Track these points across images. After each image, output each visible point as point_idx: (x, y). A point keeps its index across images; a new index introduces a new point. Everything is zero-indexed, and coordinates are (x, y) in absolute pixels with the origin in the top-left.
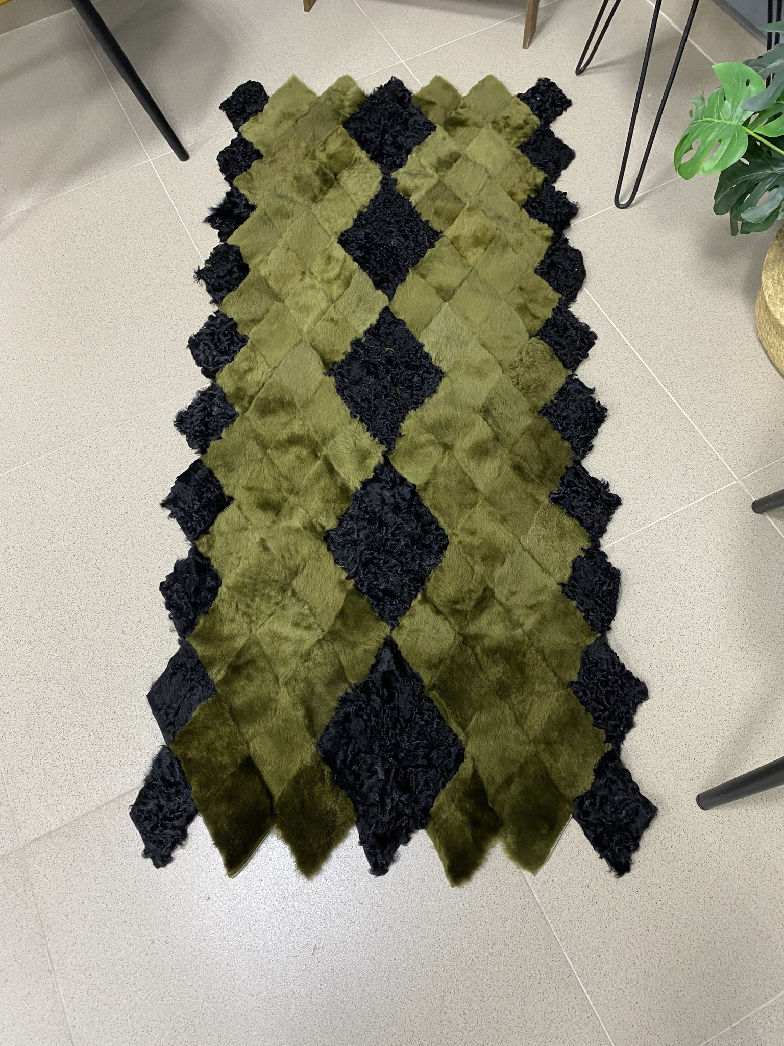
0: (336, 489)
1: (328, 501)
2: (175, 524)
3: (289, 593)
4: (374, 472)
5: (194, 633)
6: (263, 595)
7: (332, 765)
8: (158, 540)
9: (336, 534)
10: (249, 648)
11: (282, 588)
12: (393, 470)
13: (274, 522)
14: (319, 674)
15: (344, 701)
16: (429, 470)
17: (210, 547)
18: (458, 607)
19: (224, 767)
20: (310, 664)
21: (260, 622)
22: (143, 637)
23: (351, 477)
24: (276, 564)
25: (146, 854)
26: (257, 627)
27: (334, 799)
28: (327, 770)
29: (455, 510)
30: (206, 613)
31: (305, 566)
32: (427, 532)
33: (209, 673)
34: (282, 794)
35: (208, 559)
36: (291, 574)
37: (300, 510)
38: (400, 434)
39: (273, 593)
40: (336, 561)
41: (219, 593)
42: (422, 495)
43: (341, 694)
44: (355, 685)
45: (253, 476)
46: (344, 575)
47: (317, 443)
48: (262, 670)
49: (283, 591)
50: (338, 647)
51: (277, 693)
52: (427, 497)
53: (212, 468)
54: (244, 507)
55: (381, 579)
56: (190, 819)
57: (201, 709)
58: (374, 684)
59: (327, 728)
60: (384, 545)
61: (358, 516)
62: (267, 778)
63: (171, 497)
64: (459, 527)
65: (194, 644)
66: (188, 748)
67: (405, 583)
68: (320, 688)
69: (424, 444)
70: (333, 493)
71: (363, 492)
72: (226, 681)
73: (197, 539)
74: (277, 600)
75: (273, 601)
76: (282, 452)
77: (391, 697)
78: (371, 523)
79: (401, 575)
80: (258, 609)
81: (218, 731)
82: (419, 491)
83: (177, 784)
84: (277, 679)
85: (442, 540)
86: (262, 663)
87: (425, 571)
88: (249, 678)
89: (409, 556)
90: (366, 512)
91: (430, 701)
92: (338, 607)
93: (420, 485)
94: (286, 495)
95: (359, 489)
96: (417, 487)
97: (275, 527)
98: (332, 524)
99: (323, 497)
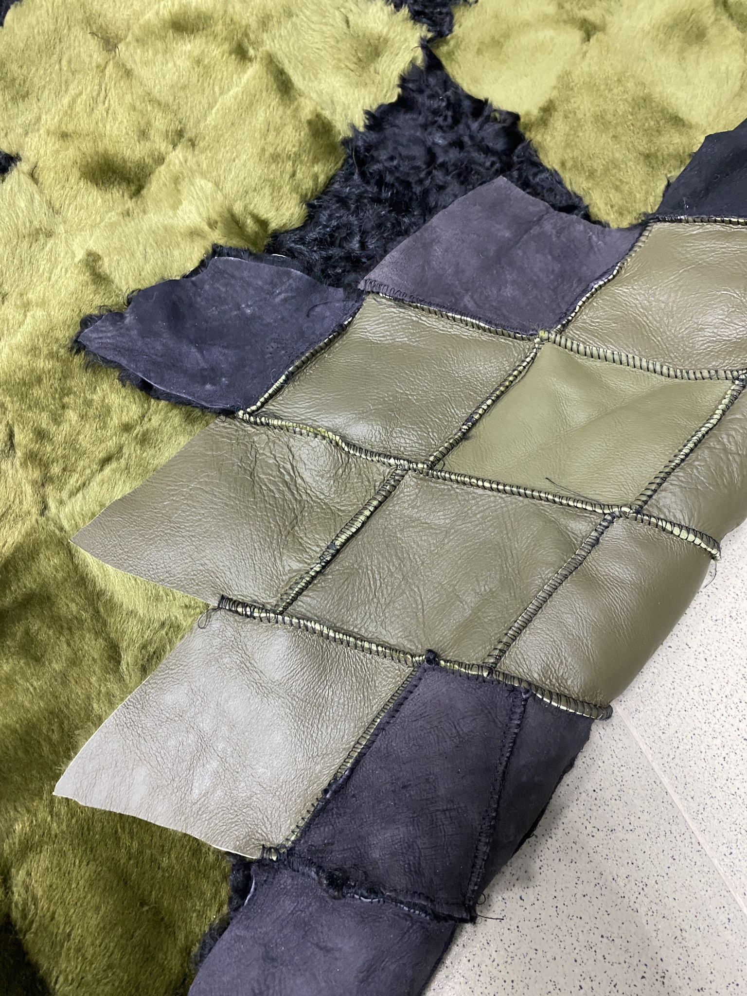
0: (296, 129)
1: (275, 158)
4: (402, 86)
9: (302, 241)
12: (447, 83)
13: (126, 214)
16: (550, 80)
23: (338, 101)
29: (633, 172)
37: (200, 182)
39: (114, 400)
42: (535, 136)
45: (79, 107)
47: (248, 27)
48: (68, 626)
52: (550, 143)
54: (47, 177)
61: (360, 197)
69: (529, 25)
70: (291, 137)
71: (373, 136)
75: (114, 422)
82: (529, 126)
93: (528, 114)
94: (163, 146)
95: (362, 129)
96: (522, 120)
97: (130, 226)
98: (288, 214)
99: (263, 150)
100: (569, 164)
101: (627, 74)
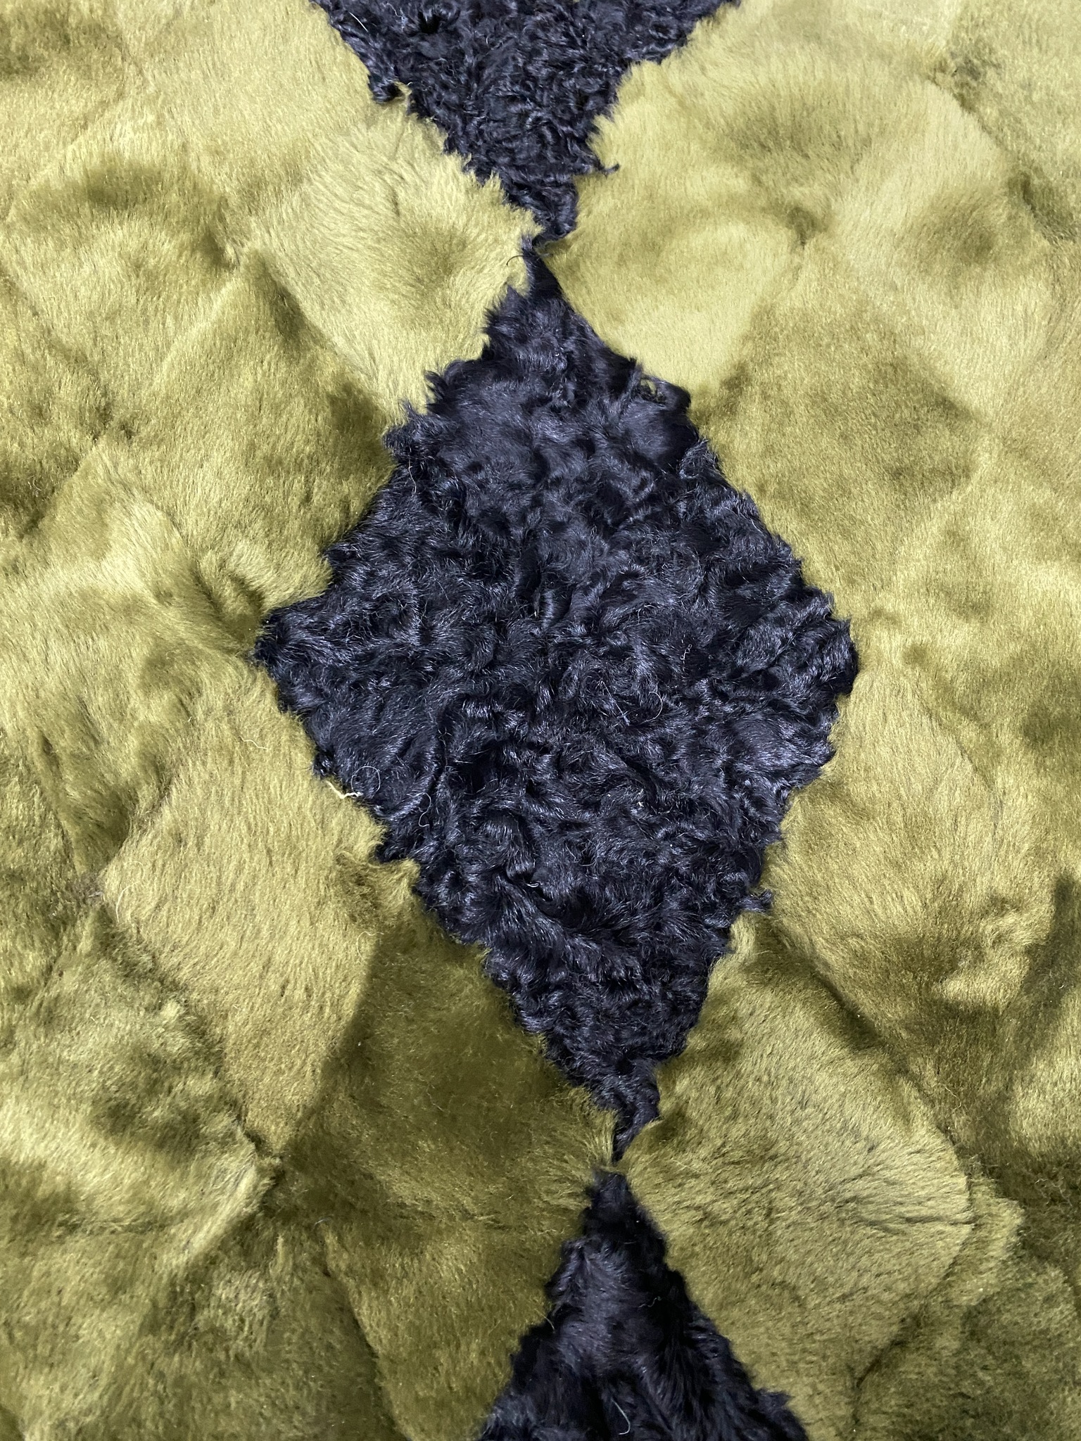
0: (313, 408)
1: (273, 465)
4: (490, 331)
11: (46, 908)
13: (12, 567)
23: (383, 354)
29: (872, 502)
31: (162, 790)
32: (752, 614)
37: (141, 509)
38: (598, 166)
40: (325, 764)
42: (716, 434)
46: (368, 832)
47: (223, 201)
49: (53, 924)
52: (739, 445)
55: (551, 851)
61: (422, 541)
67: (671, 870)
69: (704, 213)
71: (440, 423)
76: (61, 245)
78: (487, 570)
79: (646, 829)
82: (705, 416)
85: (823, 648)
90: (458, 516)
93: (704, 392)
95: (423, 411)
96: (694, 405)
97: (19, 594)
98: (297, 578)
99: (252, 447)
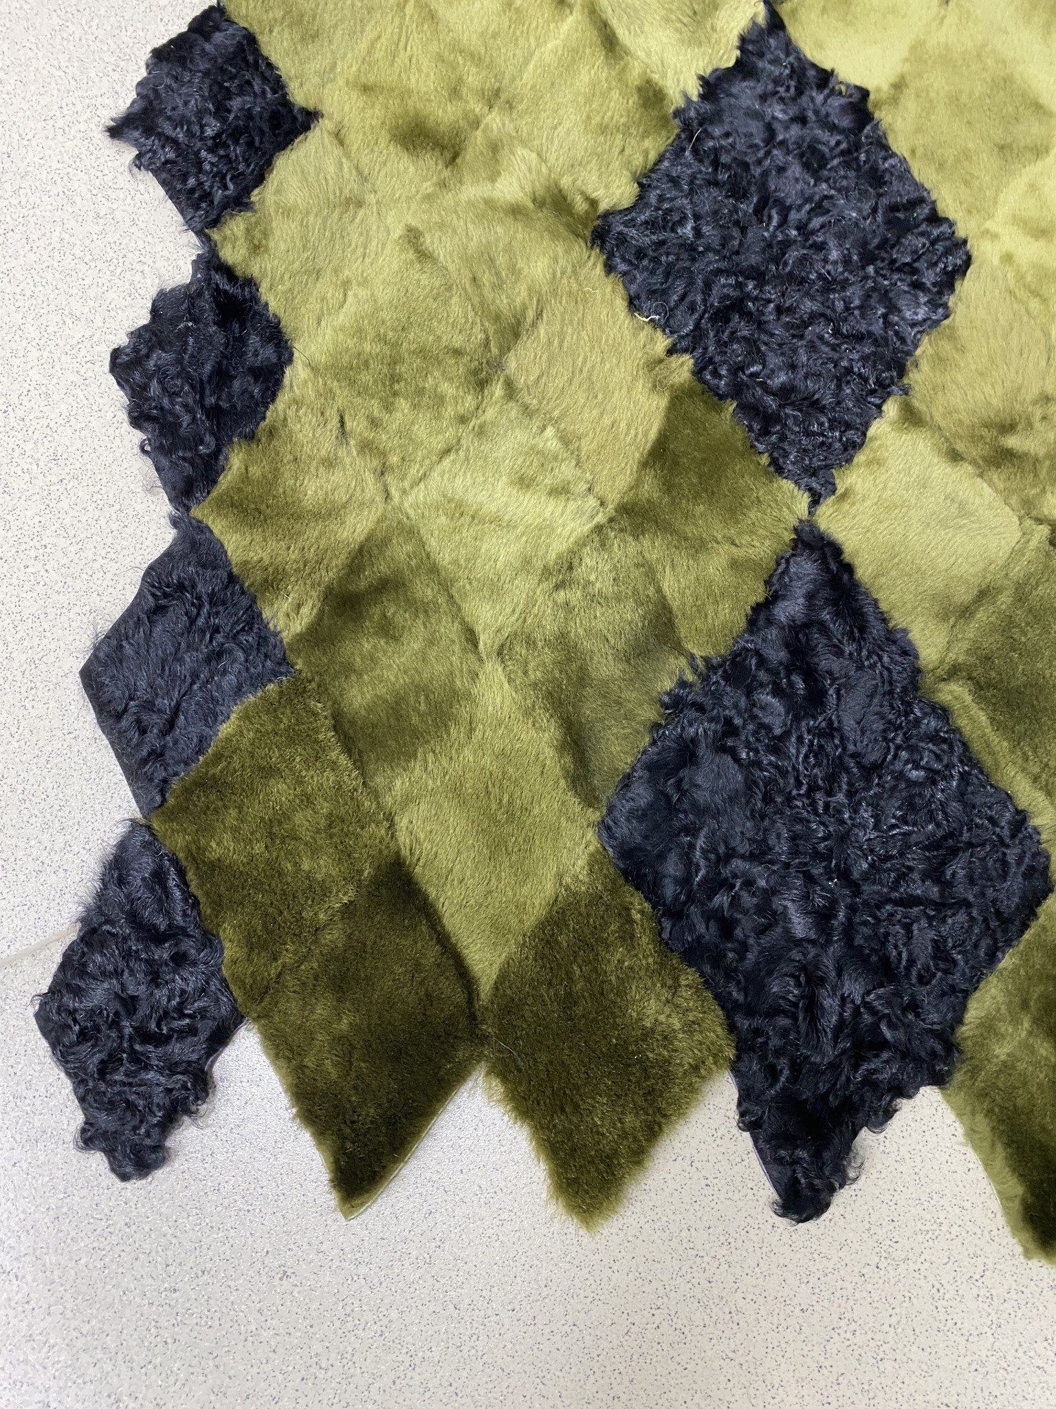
0: (626, 95)
1: (603, 129)
2: (150, 189)
3: (498, 390)
4: (742, 48)
5: (214, 494)
6: (420, 392)
7: (652, 893)
8: (103, 233)
9: (631, 223)
10: (385, 542)
11: (475, 372)
12: (789, 47)
13: (443, 185)
14: (600, 625)
15: (676, 704)
16: (902, 51)
17: (256, 248)
18: (1012, 442)
19: (321, 891)
20: (574, 596)
21: (414, 471)
22: (64, 505)
23: (670, 63)
24: (455, 300)
25: (90, 1138)
26: (406, 484)
27: (666, 995)
28: (638, 905)
29: (985, 165)
30: (251, 437)
31: (539, 315)
32: (905, 228)
33: (267, 614)
34: (503, 977)
35: (250, 283)
36: (501, 332)
37: (520, 151)
39: (447, 389)
40: (633, 304)
41: (286, 381)
42: (884, 116)
43: (668, 684)
44: (706, 659)
45: (379, 55)
46: (662, 342)
48: (423, 609)
49: (479, 381)
50: (653, 547)
51: (474, 676)
52: (899, 124)
53: (255, 29)
54: (355, 139)
55: (774, 361)
56: (220, 1038)
57: (246, 717)
58: (762, 662)
59: (626, 782)
60: (777, 260)
61: (693, 178)
62: (454, 921)
63: (137, 108)
64: (1002, 212)
65: (218, 526)
66: (207, 830)
67: (849, 371)
68: (606, 667)
70: (620, 106)
71: (708, 107)
72: (316, 636)
73: (215, 223)
74: (461, 410)
75: (449, 411)
77: (816, 698)
78: (737, 192)
79: (834, 348)
80: (405, 433)
81: (300, 781)
82: (877, 105)
83: (174, 933)
84: (471, 637)
85: (947, 252)
86: (425, 590)
87: (903, 340)
88: (388, 631)
89: (855, 293)
90: (716, 164)
91: (943, 713)
92: (646, 434)
93: (878, 90)
94: (478, 107)
95: (695, 99)
96: (872, 97)
97: (448, 199)
98: (618, 192)
99: (589, 118)
100: (919, 152)
101: (988, 49)
